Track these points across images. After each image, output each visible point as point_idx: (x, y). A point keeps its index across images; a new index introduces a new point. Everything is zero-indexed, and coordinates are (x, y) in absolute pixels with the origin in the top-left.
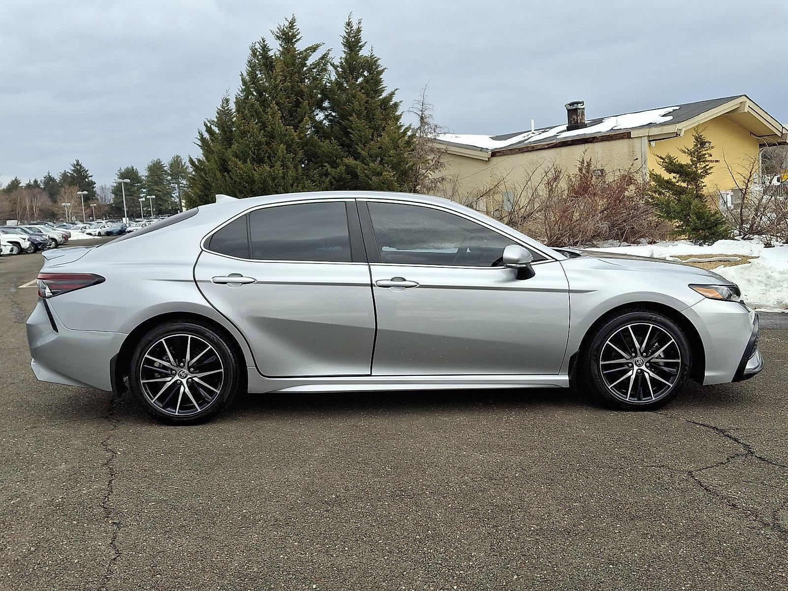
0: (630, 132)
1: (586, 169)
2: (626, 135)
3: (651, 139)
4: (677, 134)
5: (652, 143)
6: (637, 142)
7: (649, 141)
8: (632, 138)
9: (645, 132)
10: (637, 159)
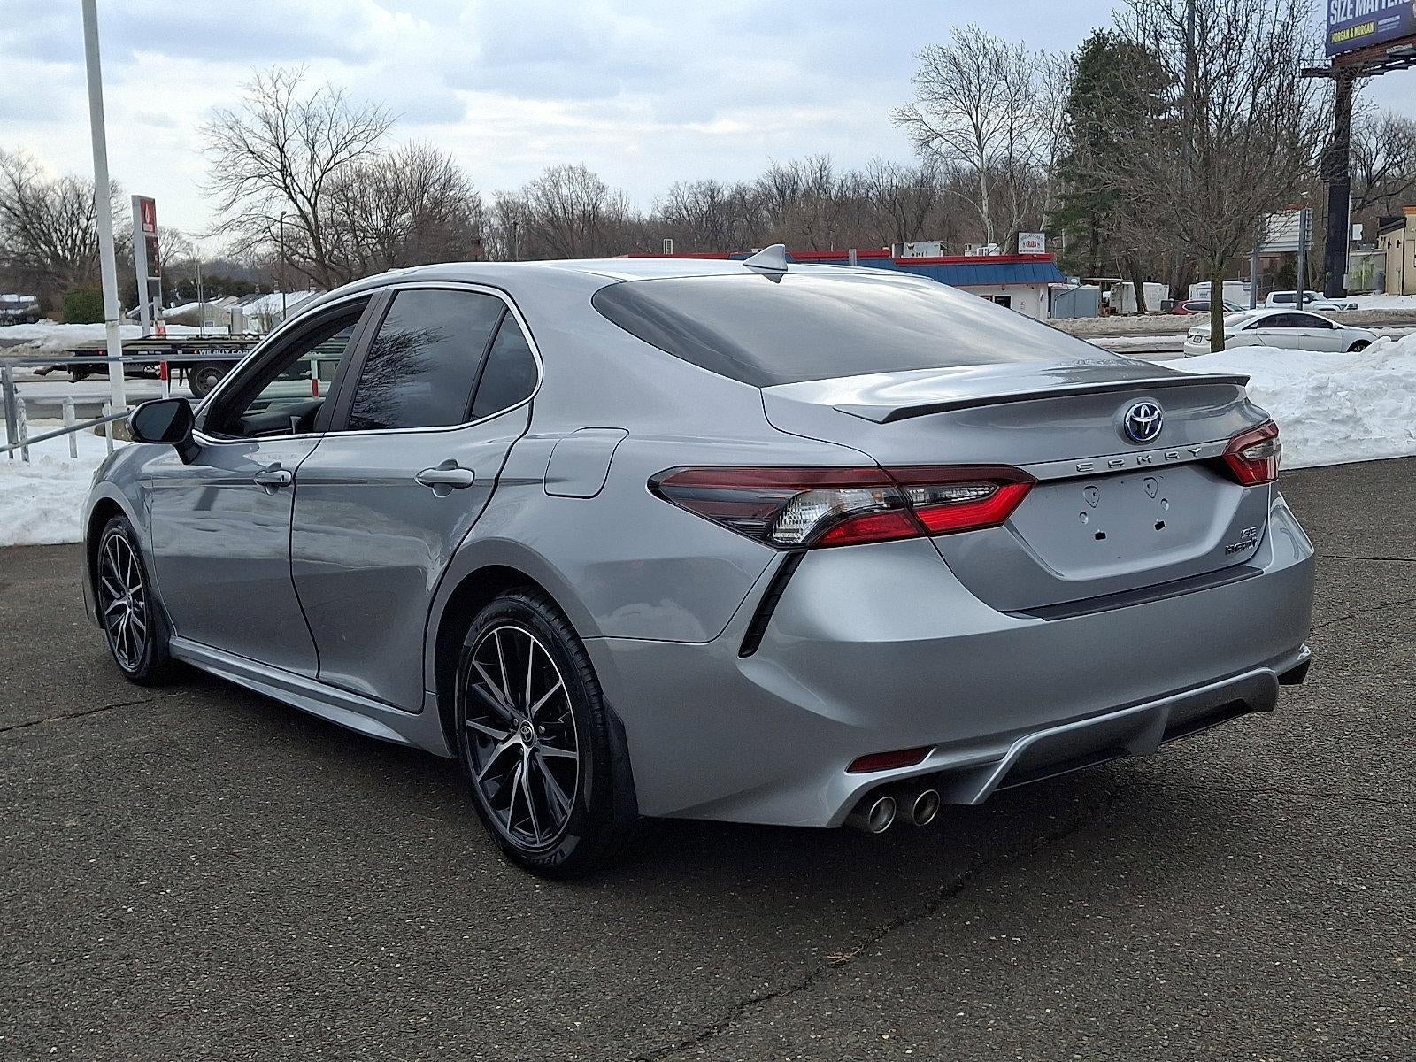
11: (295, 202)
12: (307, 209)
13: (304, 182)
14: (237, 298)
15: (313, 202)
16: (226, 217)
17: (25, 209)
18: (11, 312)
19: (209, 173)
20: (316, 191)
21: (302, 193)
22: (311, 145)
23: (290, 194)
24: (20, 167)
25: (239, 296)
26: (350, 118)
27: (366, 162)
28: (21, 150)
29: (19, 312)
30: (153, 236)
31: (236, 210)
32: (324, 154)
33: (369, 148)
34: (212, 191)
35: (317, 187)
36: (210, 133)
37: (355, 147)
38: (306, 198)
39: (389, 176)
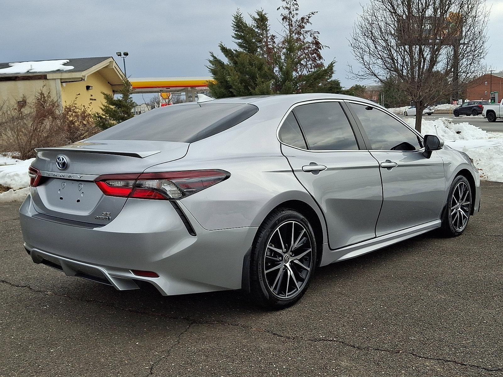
0: (46, 75)
1: (42, 101)
2: (42, 77)
3: (63, 81)
4: (82, 79)
5: (63, 84)
6: (52, 83)
7: (61, 82)
8: (48, 79)
9: (58, 76)
10: (79, 94)
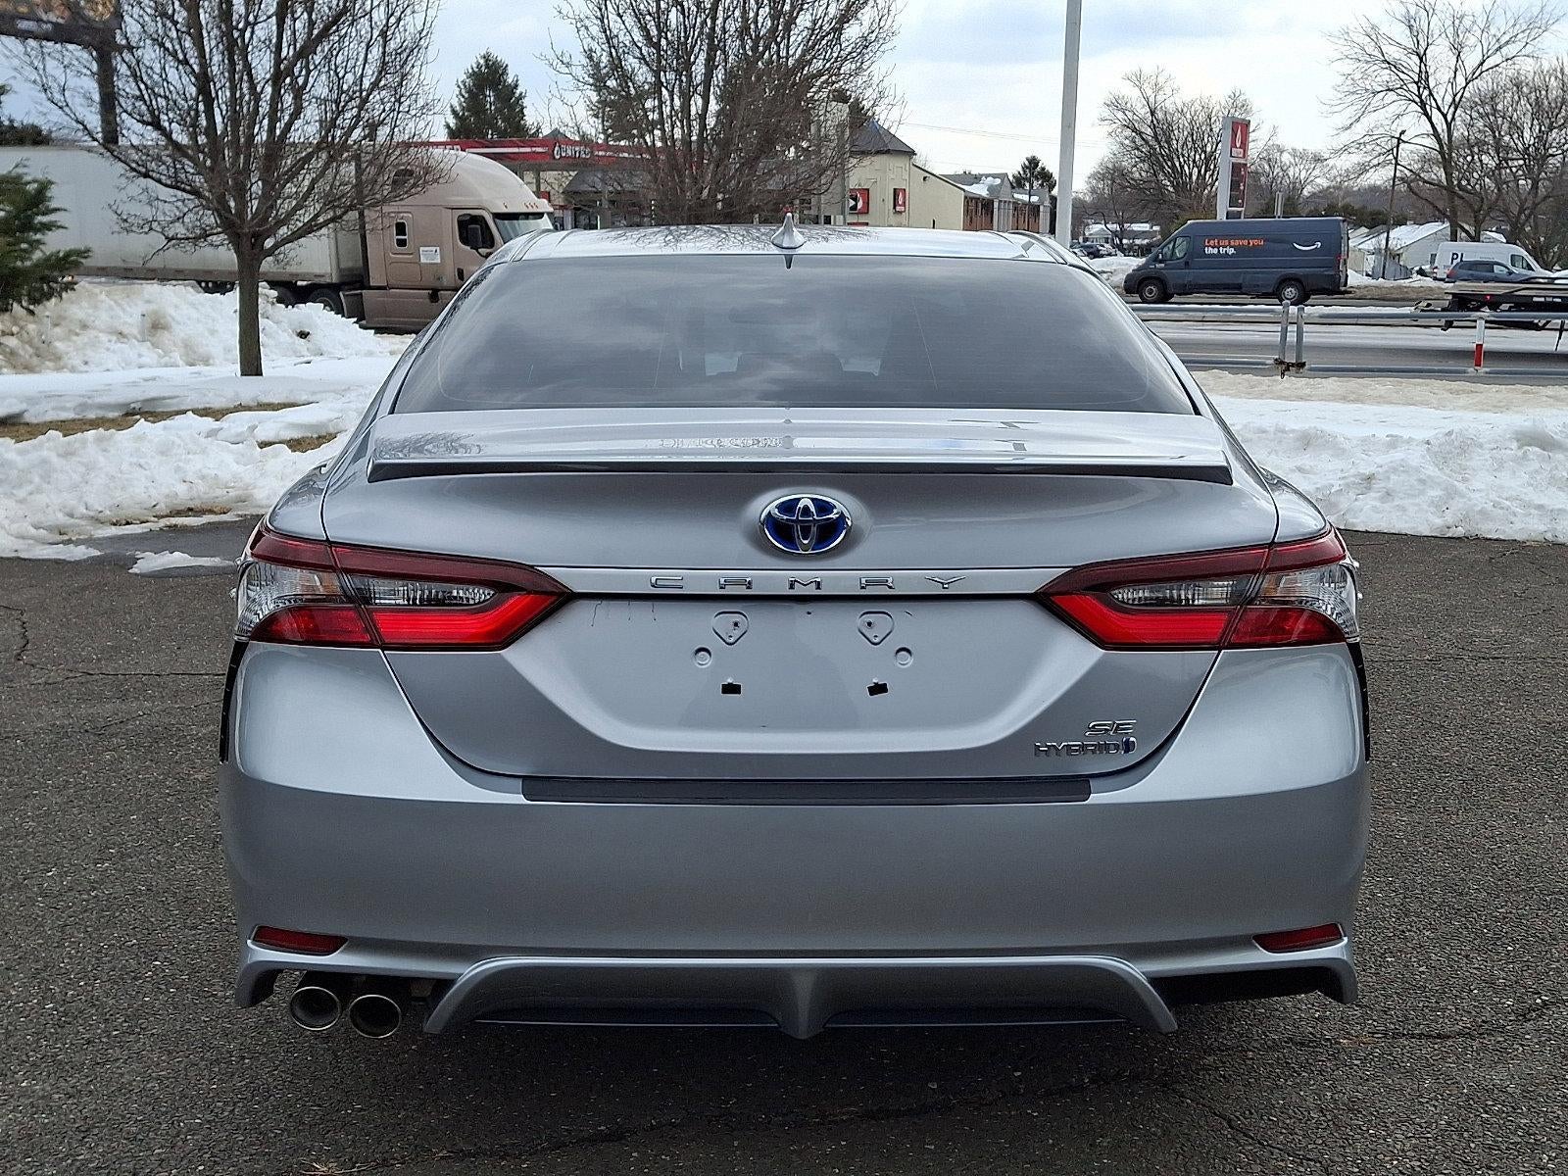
11: (1430, 119)
12: (1441, 126)
13: (1443, 95)
14: (1367, 230)
15: (1449, 118)
16: (1346, 138)
17: (1155, 133)
18: (1137, 242)
19: (1336, 88)
20: (1455, 105)
21: (1439, 109)
22: (1458, 50)
23: (1424, 109)
24: (1158, 89)
25: (1370, 228)
26: (1509, 15)
27: (1527, 67)
28: (1160, 70)
29: (1145, 242)
30: (1242, 161)
31: (1359, 130)
32: (1471, 60)
33: (1529, 49)
34: (1336, 109)
35: (1457, 99)
36: (1342, 42)
37: (1510, 50)
38: (1442, 113)
39: (1553, 83)
